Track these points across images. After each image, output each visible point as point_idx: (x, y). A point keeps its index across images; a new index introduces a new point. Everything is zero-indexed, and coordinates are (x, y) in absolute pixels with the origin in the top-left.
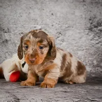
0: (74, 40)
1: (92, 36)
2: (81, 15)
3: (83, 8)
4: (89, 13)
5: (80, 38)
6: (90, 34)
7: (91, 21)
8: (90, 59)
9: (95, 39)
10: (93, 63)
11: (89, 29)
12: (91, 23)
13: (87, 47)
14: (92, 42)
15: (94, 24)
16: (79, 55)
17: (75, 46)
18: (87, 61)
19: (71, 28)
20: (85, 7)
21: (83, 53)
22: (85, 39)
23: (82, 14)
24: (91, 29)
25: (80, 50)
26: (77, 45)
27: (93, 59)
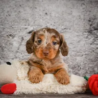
0: (71, 43)
1: (91, 40)
2: (80, 16)
3: (81, 8)
4: (88, 13)
5: (79, 42)
6: (89, 37)
7: (90, 23)
8: (91, 65)
9: (95, 43)
10: (94, 71)
11: (89, 32)
12: (91, 25)
13: (87, 53)
14: (92, 46)
15: (94, 25)
16: (77, 61)
17: (73, 51)
18: (87, 68)
19: (68, 30)
20: (84, 6)
21: (82, 60)
22: (84, 42)
23: (80, 14)
24: (90, 32)
25: (79, 56)
26: (75, 49)
27: (93, 65)
